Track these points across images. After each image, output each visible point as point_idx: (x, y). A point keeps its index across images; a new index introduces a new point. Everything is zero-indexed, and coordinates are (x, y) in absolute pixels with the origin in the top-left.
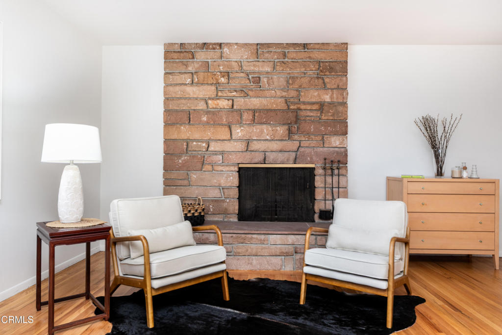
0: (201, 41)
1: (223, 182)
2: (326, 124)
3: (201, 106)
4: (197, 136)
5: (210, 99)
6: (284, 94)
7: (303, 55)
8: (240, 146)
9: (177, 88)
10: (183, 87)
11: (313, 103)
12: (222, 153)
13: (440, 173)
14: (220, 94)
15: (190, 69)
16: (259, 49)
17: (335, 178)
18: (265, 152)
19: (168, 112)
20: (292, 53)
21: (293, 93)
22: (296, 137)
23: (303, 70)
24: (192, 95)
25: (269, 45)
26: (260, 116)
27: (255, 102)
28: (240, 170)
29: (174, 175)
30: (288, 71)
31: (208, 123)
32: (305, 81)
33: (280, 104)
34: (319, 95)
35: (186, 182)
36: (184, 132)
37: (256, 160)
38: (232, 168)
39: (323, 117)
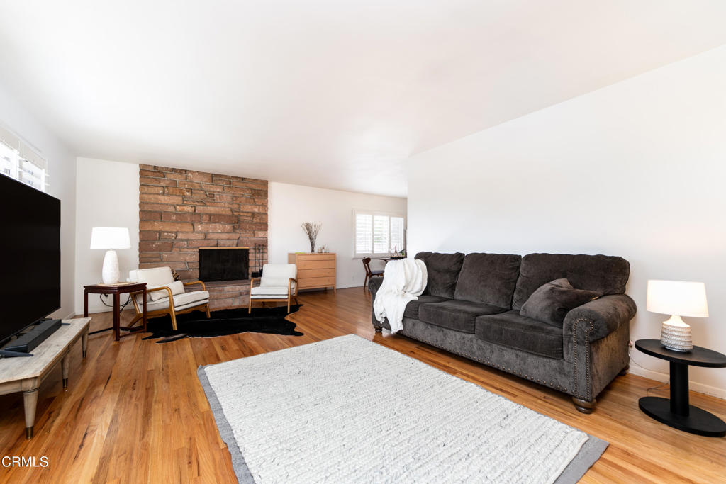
0: (171, 167)
1: (188, 258)
2: (256, 224)
3: (171, 209)
4: (167, 229)
5: (178, 205)
6: (230, 206)
7: (242, 184)
8: (200, 236)
9: (151, 196)
10: (156, 196)
11: (248, 213)
12: (187, 240)
13: (313, 251)
14: (185, 202)
15: (162, 184)
16: (214, 177)
17: (261, 255)
18: (217, 240)
19: (142, 212)
20: (235, 183)
21: (236, 206)
22: (238, 231)
23: (242, 193)
24: (163, 202)
25: (220, 176)
26: (214, 218)
27: (211, 209)
28: (201, 251)
29: (149, 255)
30: (233, 192)
31: (176, 220)
32: (243, 199)
33: (228, 212)
34: (252, 208)
35: (159, 260)
36: (158, 226)
37: (212, 245)
38: (195, 250)
39: (254, 220)
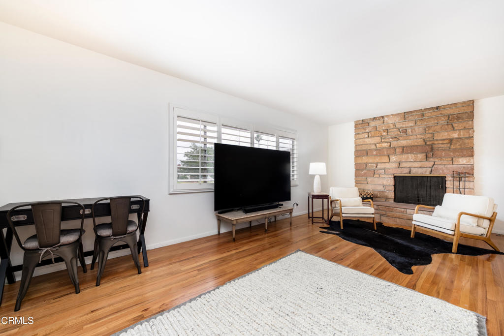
0: (372, 117)
1: (385, 183)
2: (455, 151)
3: (373, 147)
4: (371, 161)
5: (377, 143)
6: (422, 136)
7: (436, 113)
8: (396, 165)
9: (361, 140)
10: (364, 139)
11: (444, 140)
12: (385, 169)
14: (383, 140)
15: (367, 131)
16: (405, 115)
17: (462, 183)
18: (410, 168)
19: (356, 151)
20: (428, 114)
21: (429, 136)
22: (431, 159)
23: (436, 122)
24: (368, 143)
25: (411, 112)
26: (405, 150)
27: (404, 143)
28: (395, 177)
29: (360, 179)
30: (425, 123)
31: (376, 155)
32: (437, 128)
33: (421, 142)
34: (448, 135)
35: (366, 182)
36: (365, 159)
37: (405, 172)
38: (390, 176)
39: (452, 147)
